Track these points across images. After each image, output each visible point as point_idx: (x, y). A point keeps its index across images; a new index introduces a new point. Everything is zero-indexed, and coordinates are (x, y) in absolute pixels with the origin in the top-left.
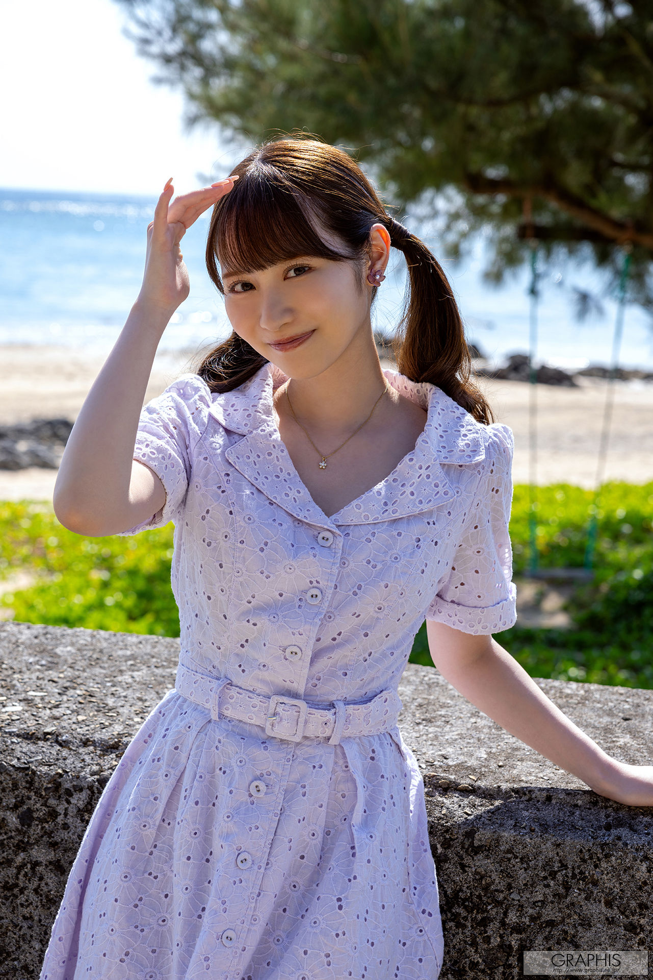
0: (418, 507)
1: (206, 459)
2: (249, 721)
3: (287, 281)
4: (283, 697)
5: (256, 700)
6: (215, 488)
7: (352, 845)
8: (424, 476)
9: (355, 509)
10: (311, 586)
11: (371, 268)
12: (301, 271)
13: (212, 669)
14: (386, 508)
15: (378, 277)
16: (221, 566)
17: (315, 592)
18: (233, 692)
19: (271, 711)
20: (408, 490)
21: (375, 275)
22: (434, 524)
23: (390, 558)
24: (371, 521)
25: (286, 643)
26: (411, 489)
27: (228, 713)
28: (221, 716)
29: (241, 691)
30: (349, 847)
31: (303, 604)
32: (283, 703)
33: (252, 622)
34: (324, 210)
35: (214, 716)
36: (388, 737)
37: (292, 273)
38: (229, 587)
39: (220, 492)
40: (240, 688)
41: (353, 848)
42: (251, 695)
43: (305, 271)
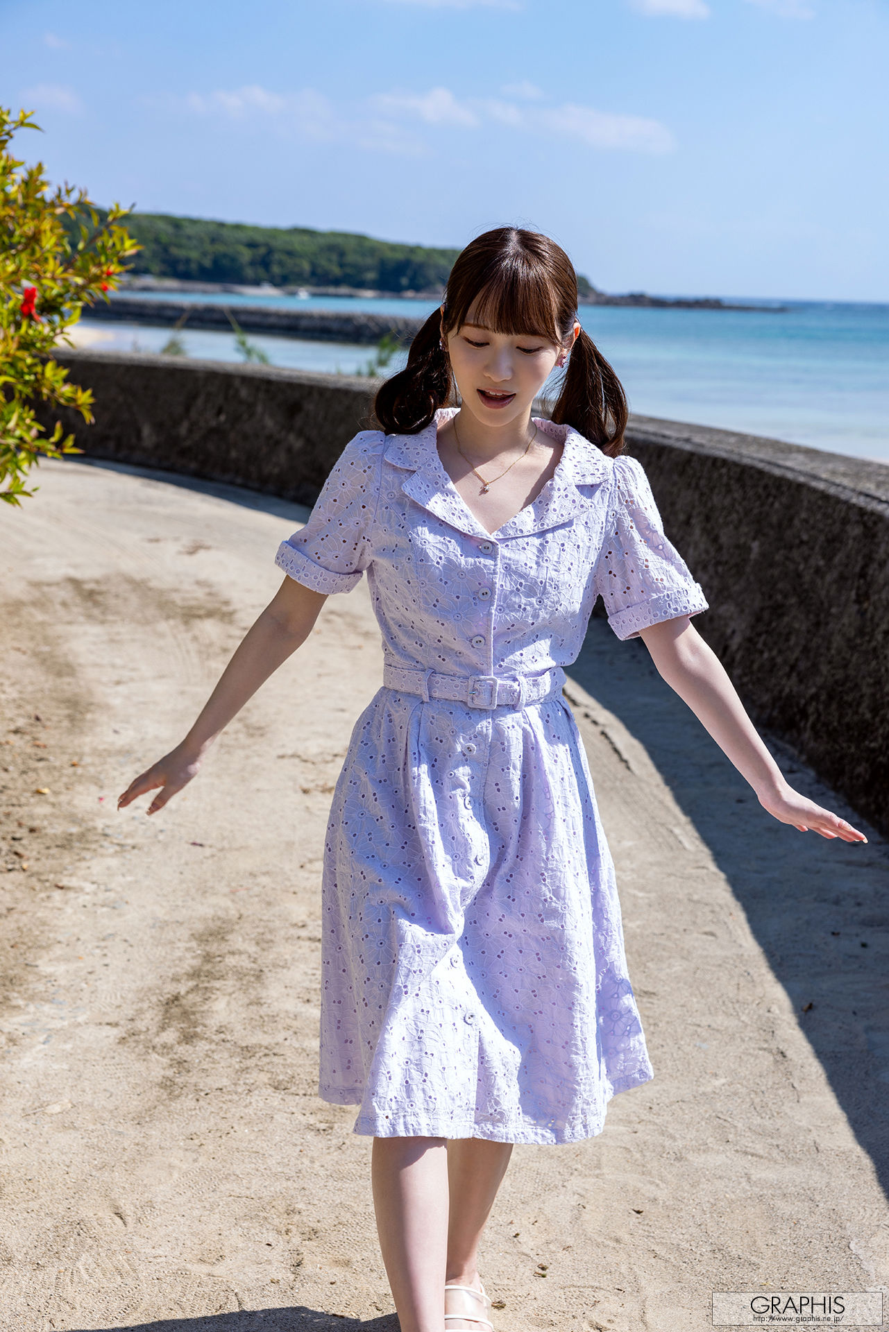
1: (387, 508)
2: (453, 698)
4: (479, 676)
5: (457, 682)
6: (397, 527)
8: (563, 496)
10: (480, 587)
13: (416, 664)
16: (409, 582)
17: (484, 590)
18: (438, 678)
19: (470, 689)
20: (551, 507)
25: (471, 635)
26: (554, 507)
27: (436, 695)
28: (431, 697)
29: (445, 676)
31: (477, 602)
32: (478, 681)
33: (440, 622)
35: (426, 699)
36: (558, 704)
38: (418, 597)
39: (401, 528)
40: (443, 674)
42: (453, 678)
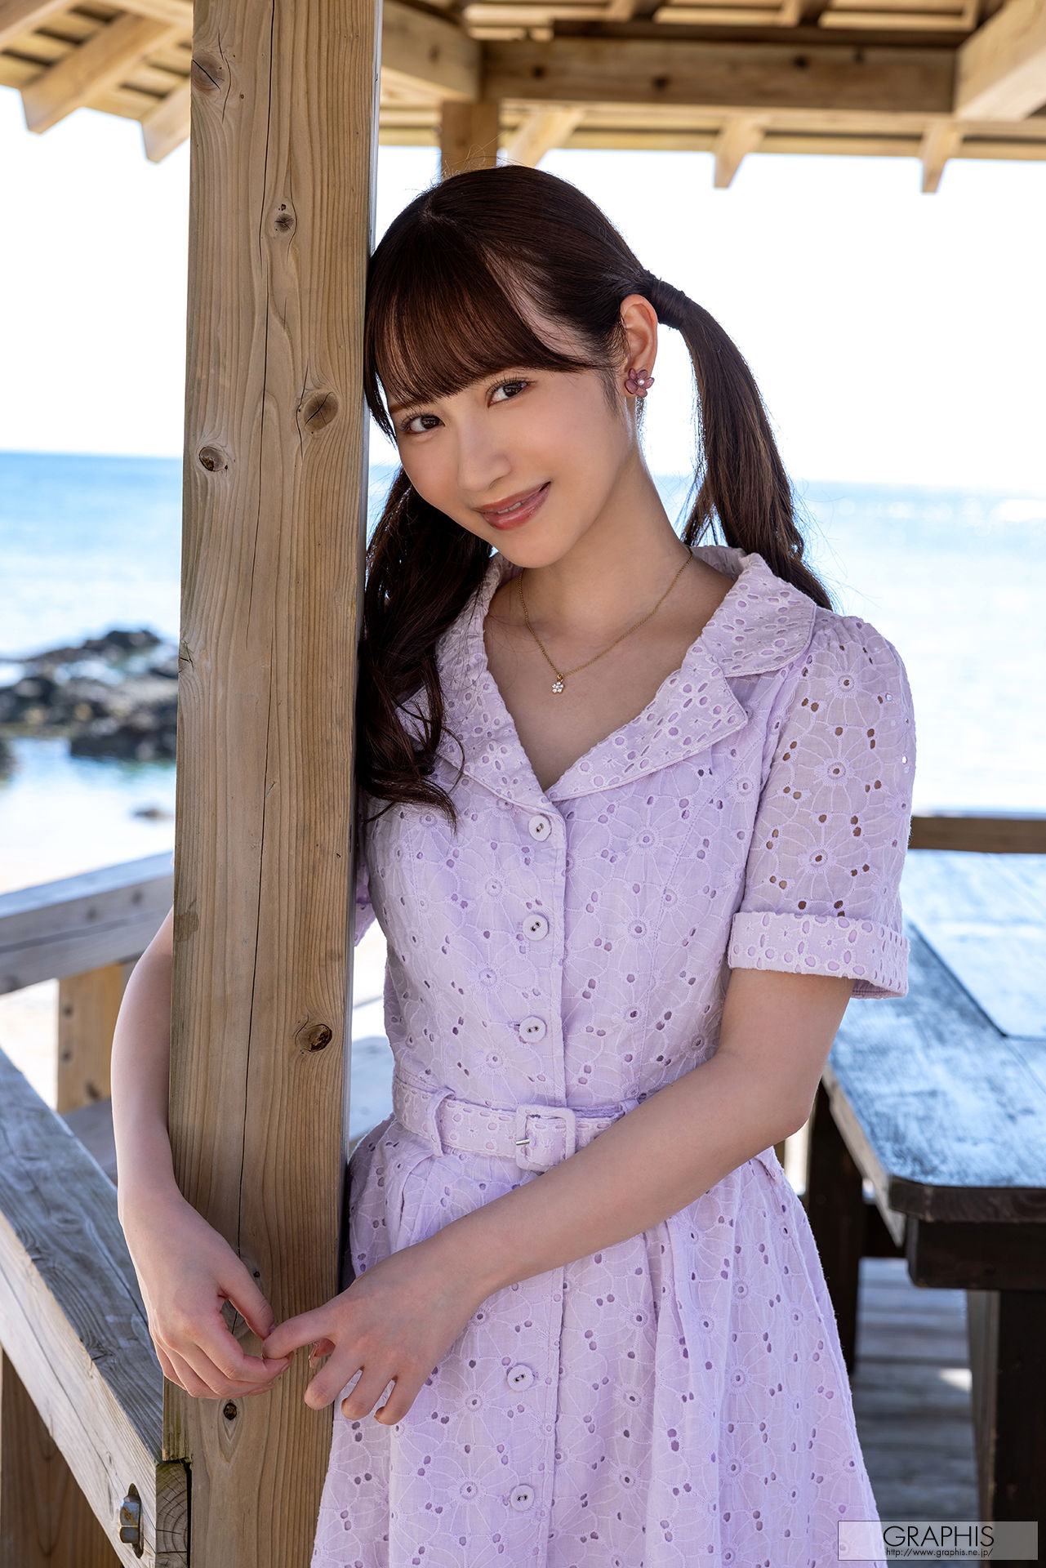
0: (682, 750)
2: (488, 1152)
3: (492, 408)
4: (536, 1106)
5: (493, 1118)
7: (682, 1337)
8: (696, 702)
9: (580, 771)
10: (530, 911)
11: (629, 369)
12: (514, 389)
13: (425, 1077)
14: (633, 761)
15: (641, 382)
16: (403, 901)
17: (536, 920)
18: (458, 1109)
19: (518, 1132)
20: (666, 728)
21: (636, 379)
22: (711, 773)
23: (638, 841)
24: (606, 786)
25: (517, 1014)
26: (672, 725)
27: (455, 1143)
28: (444, 1147)
29: (469, 1106)
30: (676, 1340)
31: (524, 944)
32: (536, 1116)
33: (457, 986)
34: (541, 283)
35: (438, 1151)
37: (500, 395)
38: (420, 932)
40: (467, 1101)
41: (682, 1341)
42: (484, 1110)
43: (521, 389)
